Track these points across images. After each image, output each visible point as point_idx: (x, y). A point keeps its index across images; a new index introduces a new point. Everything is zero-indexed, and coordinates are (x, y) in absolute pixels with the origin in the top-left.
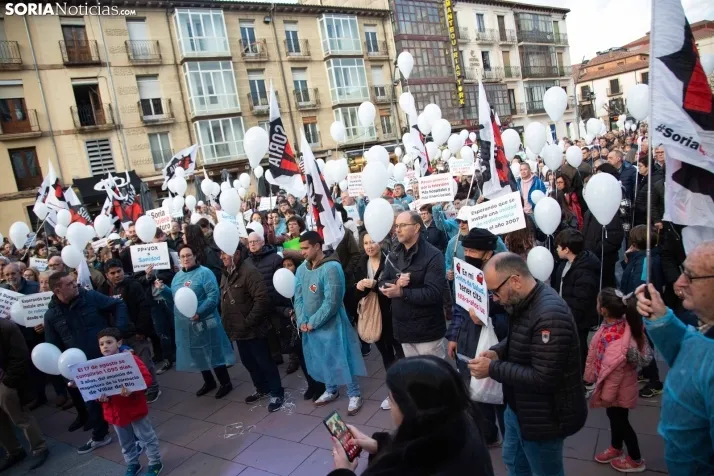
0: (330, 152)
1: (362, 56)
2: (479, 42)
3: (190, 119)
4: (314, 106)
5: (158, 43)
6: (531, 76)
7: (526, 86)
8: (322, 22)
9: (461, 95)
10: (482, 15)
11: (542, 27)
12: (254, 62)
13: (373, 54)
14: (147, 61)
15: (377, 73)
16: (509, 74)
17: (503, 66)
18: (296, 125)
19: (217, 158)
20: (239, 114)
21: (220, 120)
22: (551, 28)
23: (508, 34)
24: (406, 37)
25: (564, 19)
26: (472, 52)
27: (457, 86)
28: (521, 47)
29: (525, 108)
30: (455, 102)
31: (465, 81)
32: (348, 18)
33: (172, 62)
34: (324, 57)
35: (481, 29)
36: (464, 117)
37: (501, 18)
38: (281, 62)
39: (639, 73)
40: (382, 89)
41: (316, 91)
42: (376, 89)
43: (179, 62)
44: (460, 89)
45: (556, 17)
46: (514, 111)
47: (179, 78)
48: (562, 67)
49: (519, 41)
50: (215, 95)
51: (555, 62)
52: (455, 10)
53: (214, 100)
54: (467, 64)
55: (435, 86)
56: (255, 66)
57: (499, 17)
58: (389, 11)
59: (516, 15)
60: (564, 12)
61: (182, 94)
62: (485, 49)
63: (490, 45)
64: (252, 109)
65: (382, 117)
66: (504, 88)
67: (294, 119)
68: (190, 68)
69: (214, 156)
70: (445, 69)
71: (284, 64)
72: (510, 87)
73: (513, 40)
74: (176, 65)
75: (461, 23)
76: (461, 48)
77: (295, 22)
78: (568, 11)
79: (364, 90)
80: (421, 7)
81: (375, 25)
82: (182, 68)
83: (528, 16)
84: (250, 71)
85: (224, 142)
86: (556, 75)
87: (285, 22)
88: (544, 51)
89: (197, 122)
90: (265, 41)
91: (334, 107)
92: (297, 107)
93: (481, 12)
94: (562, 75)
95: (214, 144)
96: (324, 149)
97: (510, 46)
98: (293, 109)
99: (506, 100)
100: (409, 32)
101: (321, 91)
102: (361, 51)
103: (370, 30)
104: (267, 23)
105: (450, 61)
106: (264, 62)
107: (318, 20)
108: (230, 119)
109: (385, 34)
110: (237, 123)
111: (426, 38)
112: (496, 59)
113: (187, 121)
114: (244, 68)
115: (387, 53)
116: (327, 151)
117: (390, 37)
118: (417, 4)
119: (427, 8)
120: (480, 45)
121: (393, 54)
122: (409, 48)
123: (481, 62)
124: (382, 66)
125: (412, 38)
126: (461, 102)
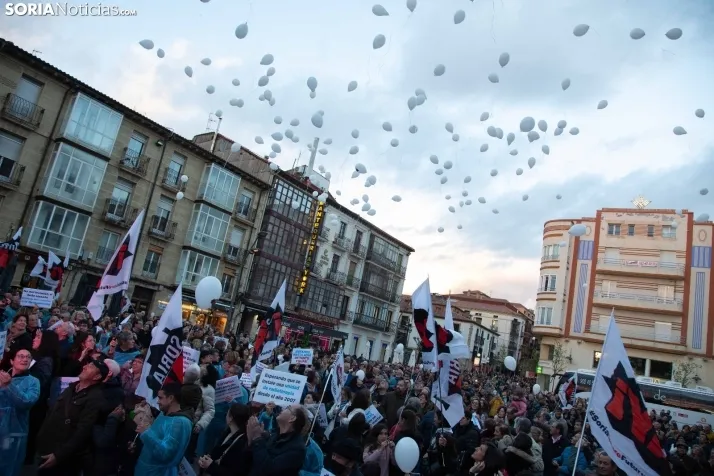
0: (161, 287)
1: (230, 214)
2: (335, 245)
3: (34, 195)
4: (167, 238)
5: (43, 112)
6: (367, 292)
7: (361, 298)
8: (209, 169)
9: (303, 284)
10: (345, 224)
11: (389, 255)
12: (128, 173)
13: (241, 216)
14: (22, 121)
15: (239, 234)
16: (350, 283)
17: (347, 273)
18: (140, 247)
19: (42, 245)
20: (89, 214)
21: (67, 210)
22: (395, 258)
23: (360, 249)
24: (276, 215)
25: (408, 255)
26: (326, 252)
27: (303, 275)
28: (367, 264)
29: (353, 317)
30: (295, 289)
31: (312, 274)
32: (233, 176)
33: (47, 134)
34: (197, 199)
35: (341, 236)
36: (299, 304)
37: (359, 233)
38: (154, 185)
40: (236, 250)
41: (175, 225)
42: (230, 247)
43: (54, 138)
44: (305, 279)
45: (402, 251)
46: (343, 316)
47: (45, 152)
48: (394, 295)
49: (367, 258)
50: (75, 184)
51: (390, 288)
52: (325, 210)
53: (70, 189)
54: (318, 260)
55: (284, 268)
56: (127, 177)
57: (358, 231)
58: (271, 187)
59: (372, 236)
60: (410, 250)
61: (40, 168)
62: (338, 254)
63: (343, 252)
64: (104, 214)
65: (225, 274)
66: (342, 293)
67: (142, 241)
68: (63, 150)
69: (40, 242)
70: (297, 256)
71: (156, 188)
72: (347, 293)
73: (363, 255)
74: (50, 140)
75: (327, 224)
76: (318, 244)
77: (185, 158)
78: (413, 250)
79: (220, 244)
80: (298, 195)
81: (254, 193)
82: (54, 145)
83: (382, 242)
84: (120, 178)
85: (59, 233)
86: (387, 300)
87: (175, 152)
88: (383, 275)
89: (41, 202)
90: (149, 159)
91: (185, 248)
92: (150, 233)
93: (346, 222)
94: (393, 301)
95: (47, 230)
96: (157, 282)
97: (359, 259)
98: (144, 232)
99: (340, 304)
100: (280, 212)
101: (179, 227)
102: (232, 209)
103: (250, 195)
104: (158, 145)
105: (305, 251)
106: (139, 178)
107: (206, 166)
108: (78, 214)
109: (258, 204)
110: (82, 220)
111: (292, 222)
112: (344, 266)
113: (30, 196)
114: (116, 174)
115: (254, 221)
116: (159, 285)
117: (262, 208)
118: (296, 191)
119: (303, 198)
120: (335, 248)
121: (258, 224)
122: (274, 225)
123: (330, 262)
124: (244, 230)
125: (280, 217)
126: (301, 290)
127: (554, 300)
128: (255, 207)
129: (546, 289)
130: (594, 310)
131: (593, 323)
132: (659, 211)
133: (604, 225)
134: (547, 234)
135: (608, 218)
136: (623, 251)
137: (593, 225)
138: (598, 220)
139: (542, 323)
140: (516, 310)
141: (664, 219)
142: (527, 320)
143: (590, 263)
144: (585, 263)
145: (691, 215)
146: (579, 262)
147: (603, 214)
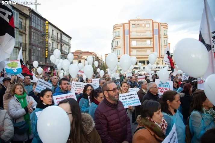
1: (18, 29)
2: (52, 38)
6: (63, 53)
7: (62, 56)
15: (21, 37)
22: (67, 41)
23: (58, 38)
24: (33, 28)
25: (70, 40)
27: (46, 50)
28: (61, 44)
30: (44, 56)
32: (16, 12)
36: (46, 61)
37: (57, 33)
39: (78, 60)
40: (21, 44)
42: (19, 43)
49: (61, 42)
51: (68, 51)
58: (29, 17)
59: (61, 34)
62: (53, 41)
63: (54, 40)
75: (49, 30)
78: (71, 38)
79: (16, 42)
80: (39, 20)
81: (22, 19)
93: (53, 29)
97: (59, 43)
100: (34, 27)
102: (18, 27)
103: (21, 20)
109: (26, 24)
111: (39, 31)
112: (55, 45)
115: (25, 31)
117: (28, 26)
118: (38, 18)
119: (40, 21)
120: (52, 39)
121: (27, 32)
122: (33, 32)
123: (51, 45)
124: (22, 35)
125: (35, 29)
126: (46, 56)
127: (120, 48)
128: (24, 25)
129: (117, 45)
130: (131, 49)
131: (131, 53)
132: (145, 20)
133: (131, 24)
134: (114, 29)
135: (132, 22)
136: (137, 32)
137: (128, 25)
138: (129, 23)
139: (117, 55)
140: (92, 54)
141: (146, 22)
142: (96, 56)
143: (128, 36)
144: (127, 36)
145: (153, 20)
146: (125, 36)
147: (130, 22)
